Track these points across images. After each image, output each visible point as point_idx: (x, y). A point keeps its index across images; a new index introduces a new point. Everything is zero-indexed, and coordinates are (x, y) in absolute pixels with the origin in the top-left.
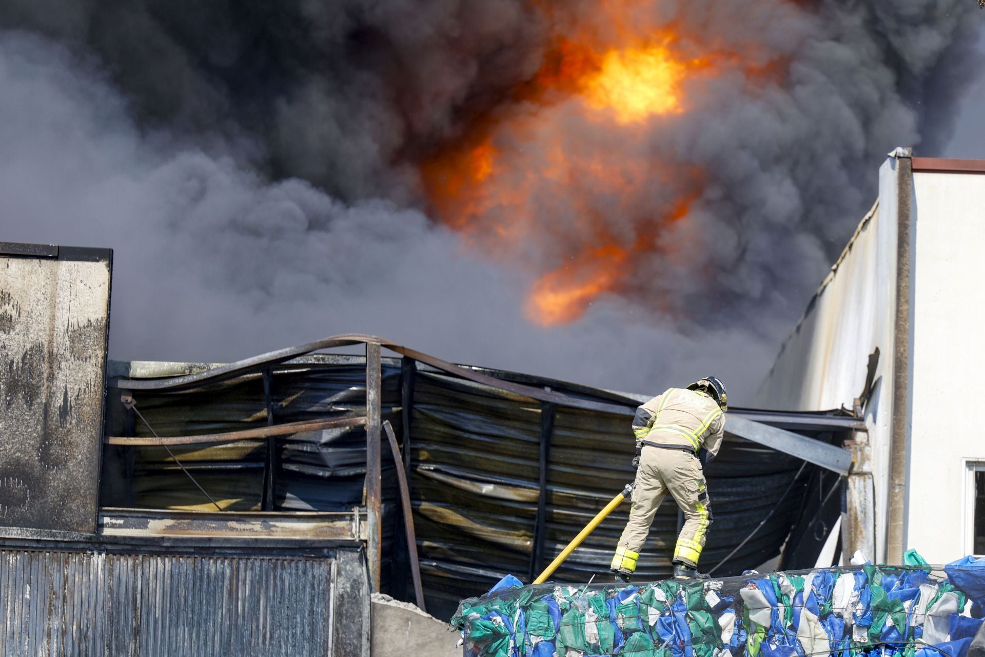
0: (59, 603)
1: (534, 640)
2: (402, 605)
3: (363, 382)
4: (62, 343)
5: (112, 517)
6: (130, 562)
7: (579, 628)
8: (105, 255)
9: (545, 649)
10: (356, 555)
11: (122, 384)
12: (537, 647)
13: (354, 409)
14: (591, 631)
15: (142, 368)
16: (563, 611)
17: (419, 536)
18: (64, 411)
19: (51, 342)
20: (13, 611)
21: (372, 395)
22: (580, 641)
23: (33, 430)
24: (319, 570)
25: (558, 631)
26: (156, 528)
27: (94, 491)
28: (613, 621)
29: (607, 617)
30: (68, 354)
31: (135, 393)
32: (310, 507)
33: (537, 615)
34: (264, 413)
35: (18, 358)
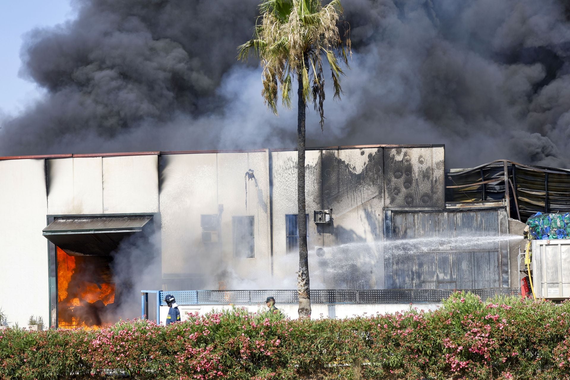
0: (437, 224)
1: (545, 227)
2: (515, 220)
3: (503, 170)
4: (435, 166)
5: (448, 204)
6: (453, 214)
7: (556, 223)
8: (443, 146)
9: (548, 229)
10: (504, 209)
11: (448, 174)
12: (546, 228)
13: (502, 177)
14: (559, 224)
15: (452, 170)
16: (552, 220)
17: (518, 204)
18: (436, 181)
19: (432, 166)
20: (427, 226)
21: (506, 173)
22: (556, 226)
23: (429, 186)
24: (495, 213)
25: (551, 224)
26: (458, 206)
27: (444, 199)
28: (564, 221)
29: (562, 220)
30: (436, 168)
31: (451, 176)
32: (493, 199)
33: (546, 221)
34: (481, 179)
35: (425, 170)
